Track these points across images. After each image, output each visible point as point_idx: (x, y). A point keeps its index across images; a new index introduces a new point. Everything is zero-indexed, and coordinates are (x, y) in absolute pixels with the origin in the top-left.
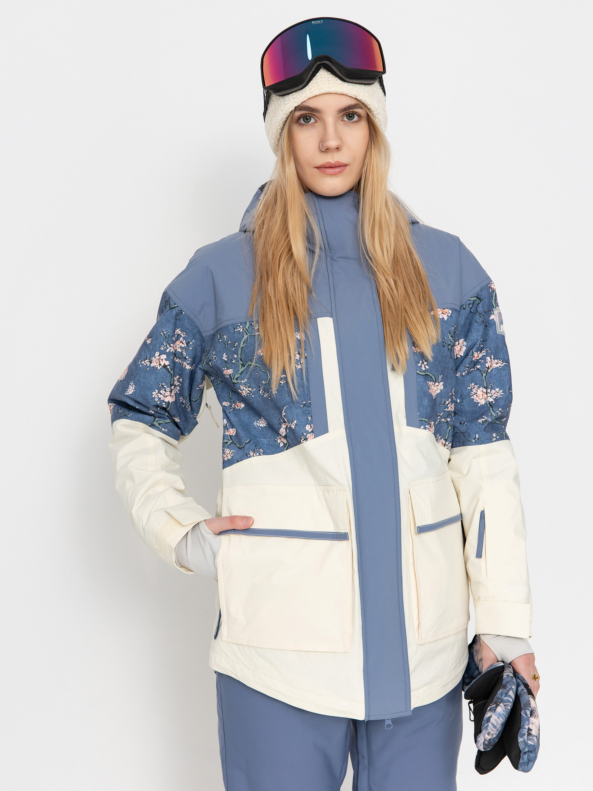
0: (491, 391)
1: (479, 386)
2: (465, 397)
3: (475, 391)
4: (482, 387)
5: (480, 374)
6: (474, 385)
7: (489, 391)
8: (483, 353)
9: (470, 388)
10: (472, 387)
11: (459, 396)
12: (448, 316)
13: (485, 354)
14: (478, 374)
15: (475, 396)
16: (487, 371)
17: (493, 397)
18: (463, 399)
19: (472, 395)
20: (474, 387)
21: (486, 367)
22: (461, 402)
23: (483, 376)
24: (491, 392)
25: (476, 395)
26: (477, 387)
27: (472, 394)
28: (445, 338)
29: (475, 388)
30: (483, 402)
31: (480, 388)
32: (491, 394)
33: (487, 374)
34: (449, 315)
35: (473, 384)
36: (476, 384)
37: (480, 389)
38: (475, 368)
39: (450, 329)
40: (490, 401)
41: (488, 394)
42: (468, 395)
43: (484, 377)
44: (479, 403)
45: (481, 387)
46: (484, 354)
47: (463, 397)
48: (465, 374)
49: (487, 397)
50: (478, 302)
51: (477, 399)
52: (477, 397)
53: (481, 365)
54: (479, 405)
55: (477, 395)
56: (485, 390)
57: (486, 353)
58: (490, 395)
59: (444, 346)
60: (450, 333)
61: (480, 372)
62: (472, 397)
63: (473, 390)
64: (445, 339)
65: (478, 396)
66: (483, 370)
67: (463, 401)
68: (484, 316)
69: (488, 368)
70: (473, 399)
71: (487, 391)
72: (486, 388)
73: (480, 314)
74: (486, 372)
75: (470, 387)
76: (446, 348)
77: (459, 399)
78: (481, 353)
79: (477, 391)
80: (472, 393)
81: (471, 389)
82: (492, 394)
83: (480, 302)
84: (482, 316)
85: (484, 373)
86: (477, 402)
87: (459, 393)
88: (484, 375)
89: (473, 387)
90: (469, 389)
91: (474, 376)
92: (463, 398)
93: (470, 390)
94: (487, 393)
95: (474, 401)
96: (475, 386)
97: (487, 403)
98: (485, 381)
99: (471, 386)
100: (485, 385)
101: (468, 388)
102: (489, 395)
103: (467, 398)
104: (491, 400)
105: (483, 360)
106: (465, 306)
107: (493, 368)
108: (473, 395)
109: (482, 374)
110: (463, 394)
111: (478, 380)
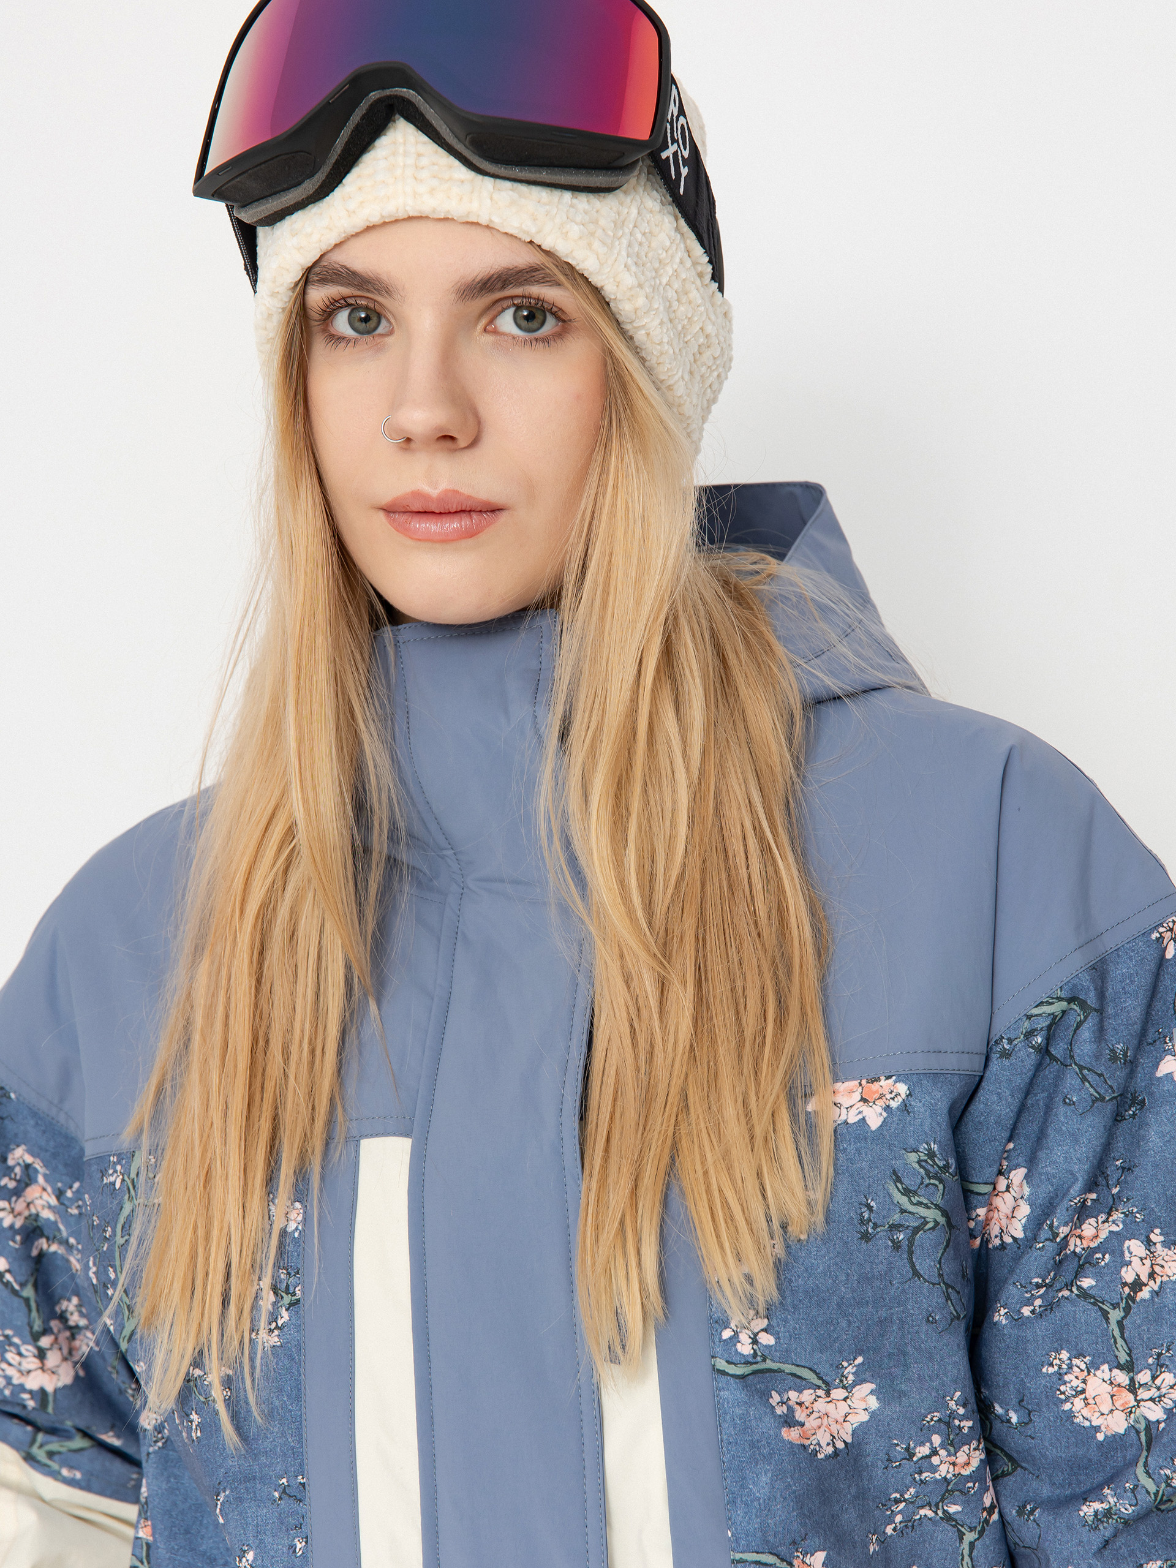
0: (1154, 1378)
1: (1092, 1362)
2: (1038, 1405)
3: (1075, 1383)
4: (1106, 1367)
5: (1095, 1314)
6: (1069, 1359)
7: (1144, 1377)
8: (1114, 1222)
9: (1051, 1370)
10: (1060, 1367)
11: (1015, 1401)
12: (887, 1108)
13: (1121, 1226)
14: (1086, 1313)
15: (1078, 1403)
16: (1131, 1298)
17: (1165, 1400)
18: (1030, 1412)
19: (1063, 1397)
20: (1070, 1367)
21: (1125, 1284)
22: (1026, 1424)
23: (1107, 1319)
24: (1158, 1382)
25: (1083, 1396)
26: (1083, 1366)
27: (1063, 1393)
28: (873, 1204)
29: (1075, 1369)
30: (1118, 1424)
31: (1098, 1368)
32: (1159, 1389)
33: (1127, 1310)
34: (894, 1104)
35: (1065, 1355)
36: (1080, 1355)
37: (1098, 1373)
38: (1074, 1289)
39: (897, 1164)
40: (1153, 1417)
41: (1140, 1392)
42: (1047, 1397)
43: (1114, 1326)
44: (1097, 1429)
45: (1103, 1363)
46: (1115, 1228)
47: (1028, 1403)
48: (1033, 1312)
49: (1138, 1402)
50: (1078, 1019)
51: (1086, 1412)
52: (1087, 1405)
53: (1098, 1276)
54: (1100, 1437)
55: (1086, 1399)
56: (1122, 1378)
57: (1123, 1222)
58: (1154, 1392)
59: (866, 1237)
60: (898, 1180)
61: (1094, 1304)
62: (1067, 1406)
63: (1067, 1378)
64: (870, 1208)
65: (1091, 1401)
66: (1107, 1297)
67: (1031, 1420)
68: (1100, 1075)
69: (1138, 1285)
70: (1070, 1415)
71: (1132, 1380)
72: (1129, 1367)
73: (1081, 1068)
74: (1123, 1305)
75: (1051, 1365)
76: (882, 1241)
77: (1016, 1411)
78: (1106, 1221)
79: (1084, 1381)
80: (1063, 1388)
81: (1060, 1375)
82: (1164, 1391)
83: (1086, 1018)
84: (1091, 1077)
85: (1115, 1306)
86: (1087, 1424)
87: (1012, 1388)
88: (1115, 1315)
89: (1064, 1366)
90: (1050, 1376)
91: (1067, 1324)
92: (1030, 1407)
93: (1055, 1379)
94: (1132, 1388)
95: (1077, 1420)
96: (1075, 1361)
97: (1137, 1426)
98: (1120, 1341)
99: (1057, 1362)
100: (1123, 1357)
101: (1044, 1370)
102: (1143, 1394)
103: (1044, 1410)
104: (1155, 1413)
105: (1107, 1256)
106: (1010, 1041)
107: (1165, 1279)
108: (1067, 1400)
109: (1105, 1315)
110: (1026, 1392)
111: (1086, 1336)
